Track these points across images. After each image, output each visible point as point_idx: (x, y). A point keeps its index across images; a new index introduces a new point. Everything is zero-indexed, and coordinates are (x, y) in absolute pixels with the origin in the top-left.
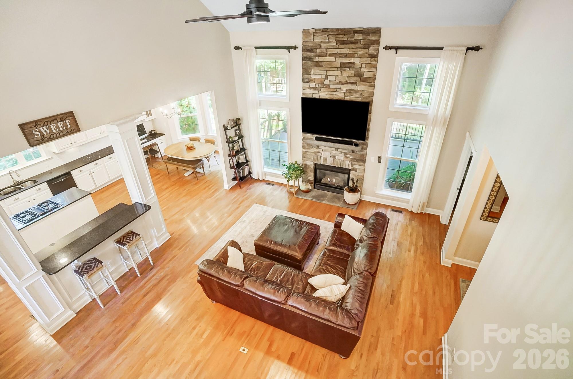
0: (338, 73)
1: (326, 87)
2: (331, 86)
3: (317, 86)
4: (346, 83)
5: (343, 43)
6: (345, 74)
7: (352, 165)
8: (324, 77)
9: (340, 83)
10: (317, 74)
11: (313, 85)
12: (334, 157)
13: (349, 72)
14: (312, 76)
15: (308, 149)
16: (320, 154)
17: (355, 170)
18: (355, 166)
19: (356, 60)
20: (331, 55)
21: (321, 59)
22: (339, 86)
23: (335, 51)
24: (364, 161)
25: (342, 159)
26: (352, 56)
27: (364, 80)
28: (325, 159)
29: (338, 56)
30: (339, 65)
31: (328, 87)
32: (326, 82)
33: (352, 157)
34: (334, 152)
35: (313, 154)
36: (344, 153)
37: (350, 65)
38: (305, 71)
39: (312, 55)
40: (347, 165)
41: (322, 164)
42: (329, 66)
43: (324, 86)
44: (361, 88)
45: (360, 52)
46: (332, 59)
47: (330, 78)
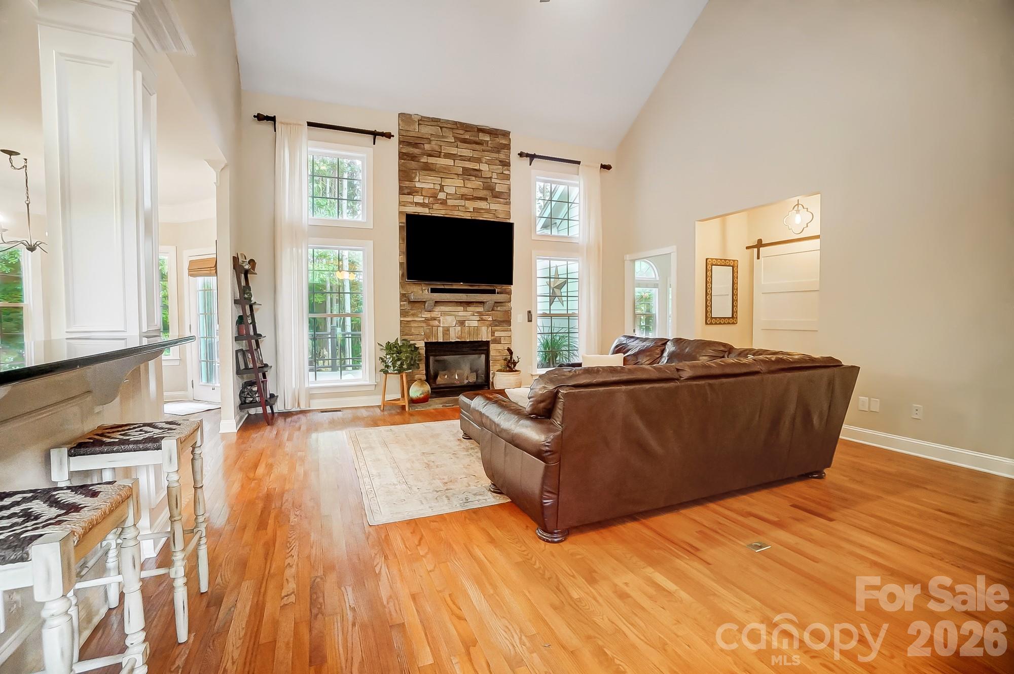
0: (459, 182)
1: (441, 203)
2: (450, 202)
3: (426, 201)
4: (472, 199)
5: (465, 141)
6: (469, 185)
7: (493, 333)
8: (438, 187)
9: (464, 197)
10: (425, 182)
11: (418, 199)
12: (462, 323)
13: (476, 183)
14: (418, 185)
15: (413, 315)
16: (436, 323)
17: (497, 341)
18: (497, 334)
19: (484, 167)
20: (448, 156)
21: (432, 160)
22: (462, 202)
23: (454, 151)
24: (508, 322)
25: (475, 324)
26: (479, 160)
27: (497, 195)
28: (446, 331)
29: (459, 158)
30: (460, 171)
31: (444, 202)
32: (442, 196)
33: (490, 319)
34: (461, 314)
35: (424, 325)
36: (478, 312)
37: (476, 173)
38: (405, 175)
39: (416, 151)
40: (484, 335)
41: (442, 341)
42: (444, 172)
43: (439, 202)
44: (493, 207)
45: (488, 156)
46: (450, 162)
47: (447, 189)
